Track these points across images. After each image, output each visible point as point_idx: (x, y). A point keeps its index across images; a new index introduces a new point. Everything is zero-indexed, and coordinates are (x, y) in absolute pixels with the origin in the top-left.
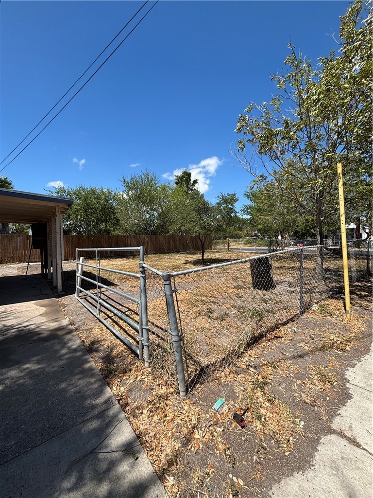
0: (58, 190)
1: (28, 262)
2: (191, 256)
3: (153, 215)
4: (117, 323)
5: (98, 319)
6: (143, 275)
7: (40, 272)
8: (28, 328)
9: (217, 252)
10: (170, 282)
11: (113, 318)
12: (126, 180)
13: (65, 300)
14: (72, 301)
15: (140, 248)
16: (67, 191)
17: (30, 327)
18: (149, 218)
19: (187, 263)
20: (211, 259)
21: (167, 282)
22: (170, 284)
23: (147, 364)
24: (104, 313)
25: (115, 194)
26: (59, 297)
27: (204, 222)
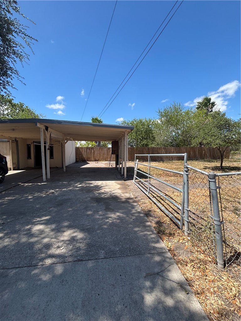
0: (123, 122)
1: (110, 161)
2: (209, 163)
3: (178, 133)
4: (160, 202)
5: (148, 196)
6: (187, 173)
7: (115, 167)
8: (114, 194)
9: (235, 161)
10: (216, 180)
11: (157, 198)
12: (160, 111)
13: (128, 182)
14: (132, 183)
15: (185, 155)
16: (127, 122)
17: (115, 194)
18: (175, 135)
19: (205, 168)
20: (229, 167)
21: (213, 180)
22: (215, 182)
23: (186, 234)
24: (151, 194)
25: (153, 121)
26: (125, 180)
27: (225, 136)
